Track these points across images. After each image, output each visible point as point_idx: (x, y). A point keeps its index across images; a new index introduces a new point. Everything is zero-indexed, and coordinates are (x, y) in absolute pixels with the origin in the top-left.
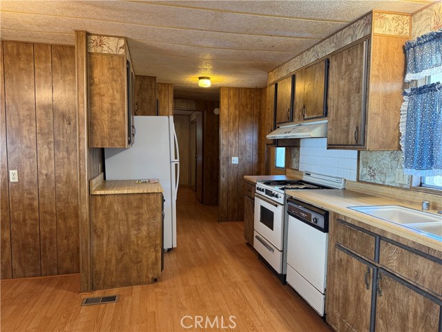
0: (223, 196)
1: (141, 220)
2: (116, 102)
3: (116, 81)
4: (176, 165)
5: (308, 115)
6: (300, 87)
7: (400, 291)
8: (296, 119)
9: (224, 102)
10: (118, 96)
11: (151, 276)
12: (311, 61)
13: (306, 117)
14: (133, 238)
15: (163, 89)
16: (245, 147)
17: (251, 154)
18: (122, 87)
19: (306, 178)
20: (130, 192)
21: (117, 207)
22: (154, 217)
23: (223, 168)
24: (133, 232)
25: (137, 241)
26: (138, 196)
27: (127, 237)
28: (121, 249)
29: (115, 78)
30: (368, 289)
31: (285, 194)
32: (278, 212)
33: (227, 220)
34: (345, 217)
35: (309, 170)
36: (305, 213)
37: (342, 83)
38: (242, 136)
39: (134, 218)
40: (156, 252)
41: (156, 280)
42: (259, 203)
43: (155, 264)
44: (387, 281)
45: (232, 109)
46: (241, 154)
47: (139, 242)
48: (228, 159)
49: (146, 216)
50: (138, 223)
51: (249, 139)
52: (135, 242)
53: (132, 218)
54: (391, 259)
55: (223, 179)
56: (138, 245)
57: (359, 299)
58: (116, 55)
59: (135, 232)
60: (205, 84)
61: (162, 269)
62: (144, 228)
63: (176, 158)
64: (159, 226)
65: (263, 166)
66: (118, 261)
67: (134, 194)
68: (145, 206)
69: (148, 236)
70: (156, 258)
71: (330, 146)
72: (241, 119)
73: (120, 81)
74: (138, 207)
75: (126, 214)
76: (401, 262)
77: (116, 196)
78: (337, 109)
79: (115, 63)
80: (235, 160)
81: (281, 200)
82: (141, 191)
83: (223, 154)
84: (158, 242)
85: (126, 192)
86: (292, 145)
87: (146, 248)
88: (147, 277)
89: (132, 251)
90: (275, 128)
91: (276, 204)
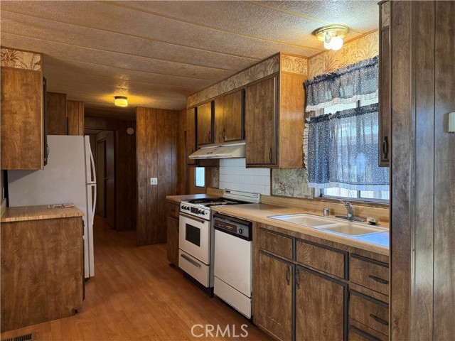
0: (141, 218)
1: (59, 248)
2: (30, 120)
3: (30, 98)
4: (93, 187)
5: (228, 138)
6: (219, 112)
7: (313, 281)
8: (217, 141)
9: (141, 123)
10: (32, 114)
11: (71, 308)
12: (229, 90)
13: (226, 139)
14: (50, 268)
15: (73, 107)
16: (164, 167)
17: (170, 175)
18: (38, 105)
19: (226, 195)
20: (46, 217)
21: (30, 235)
22: (74, 244)
23: (141, 189)
24: (50, 262)
25: (55, 270)
26: (55, 222)
27: (43, 268)
28: (35, 280)
29: (29, 94)
30: (288, 284)
31: (211, 211)
32: (204, 229)
33: (146, 243)
34: (266, 225)
35: (228, 188)
36: (231, 225)
37: (257, 111)
38: (161, 156)
39: (51, 245)
40: (77, 279)
41: (76, 312)
42: (184, 221)
43: (77, 293)
44: (304, 275)
45: (149, 129)
46: (159, 174)
47: (57, 272)
48: (147, 180)
49: (64, 243)
50: (56, 251)
51: (168, 159)
52: (53, 273)
53: (49, 245)
54: (306, 256)
55: (141, 201)
56: (55, 274)
57: (281, 296)
58: (31, 71)
59: (53, 261)
61: (84, 299)
63: (92, 180)
64: (80, 252)
65: (182, 186)
66: (32, 295)
67: (50, 219)
68: (63, 232)
69: (68, 264)
70: (77, 287)
71: (249, 166)
72: (159, 141)
73: (35, 99)
74: (56, 234)
75: (42, 242)
76: (313, 257)
77: (29, 223)
78: (254, 133)
79: (29, 80)
80: (154, 181)
81: (207, 216)
82: (58, 216)
83: (141, 175)
84: (79, 269)
85: (41, 217)
86: (212, 166)
87: (65, 277)
88: (67, 309)
89: (48, 283)
90: (196, 149)
91: (202, 221)
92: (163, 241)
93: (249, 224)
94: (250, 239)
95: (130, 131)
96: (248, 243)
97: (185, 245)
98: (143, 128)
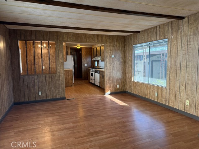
0: (83, 74)
9: (83, 51)
13: (98, 56)
16: (88, 62)
17: (90, 64)
19: (100, 68)
23: (83, 67)
24: (68, 77)
26: (68, 70)
27: (67, 78)
32: (94, 73)
33: (84, 79)
37: (102, 51)
38: (87, 59)
41: (71, 86)
42: (91, 72)
45: (85, 53)
46: (87, 64)
48: (84, 65)
49: (70, 74)
50: (68, 75)
51: (89, 60)
53: (67, 74)
55: (83, 70)
58: (64, 46)
60: (78, 48)
62: (70, 76)
63: (73, 64)
65: (93, 66)
69: (70, 78)
72: (87, 55)
73: (65, 50)
74: (68, 72)
78: (102, 55)
80: (86, 65)
81: (94, 71)
83: (83, 64)
86: (98, 61)
87: (70, 80)
89: (67, 81)
90: (94, 57)
91: (93, 72)
92: (87, 79)
93: (99, 71)
94: (99, 73)
95: (80, 52)
96: (99, 74)
97: (91, 77)
98: (83, 52)
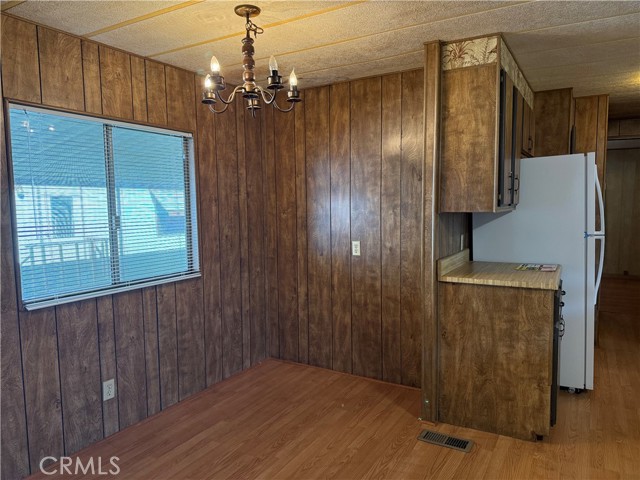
1: (515, 332)
2: (481, 140)
3: (481, 107)
10: (483, 130)
11: (530, 428)
14: (502, 359)
15: (588, 107)
18: (491, 115)
20: (498, 283)
21: (476, 305)
22: (539, 332)
24: (502, 350)
25: (508, 364)
26: (512, 292)
27: (493, 355)
28: (481, 372)
29: (481, 101)
39: (504, 326)
40: (542, 390)
41: (540, 438)
43: (540, 409)
47: (512, 367)
49: (524, 327)
50: (510, 336)
52: (505, 366)
53: (501, 325)
56: (509, 371)
58: (482, 66)
59: (506, 350)
61: (553, 421)
62: (521, 346)
64: (549, 347)
66: (478, 389)
67: (504, 287)
68: (522, 310)
69: (527, 360)
70: (541, 400)
73: (487, 107)
74: (511, 310)
75: (491, 318)
77: (476, 288)
79: (481, 79)
82: (516, 284)
84: (546, 374)
85: (490, 282)
87: (522, 379)
88: (524, 428)
89: (498, 379)
